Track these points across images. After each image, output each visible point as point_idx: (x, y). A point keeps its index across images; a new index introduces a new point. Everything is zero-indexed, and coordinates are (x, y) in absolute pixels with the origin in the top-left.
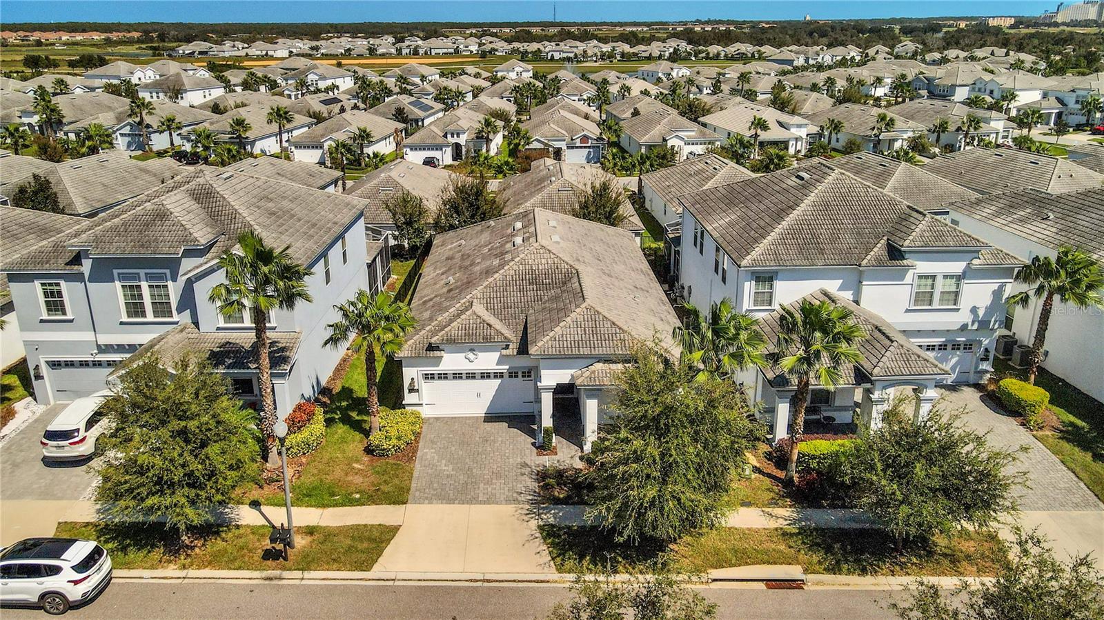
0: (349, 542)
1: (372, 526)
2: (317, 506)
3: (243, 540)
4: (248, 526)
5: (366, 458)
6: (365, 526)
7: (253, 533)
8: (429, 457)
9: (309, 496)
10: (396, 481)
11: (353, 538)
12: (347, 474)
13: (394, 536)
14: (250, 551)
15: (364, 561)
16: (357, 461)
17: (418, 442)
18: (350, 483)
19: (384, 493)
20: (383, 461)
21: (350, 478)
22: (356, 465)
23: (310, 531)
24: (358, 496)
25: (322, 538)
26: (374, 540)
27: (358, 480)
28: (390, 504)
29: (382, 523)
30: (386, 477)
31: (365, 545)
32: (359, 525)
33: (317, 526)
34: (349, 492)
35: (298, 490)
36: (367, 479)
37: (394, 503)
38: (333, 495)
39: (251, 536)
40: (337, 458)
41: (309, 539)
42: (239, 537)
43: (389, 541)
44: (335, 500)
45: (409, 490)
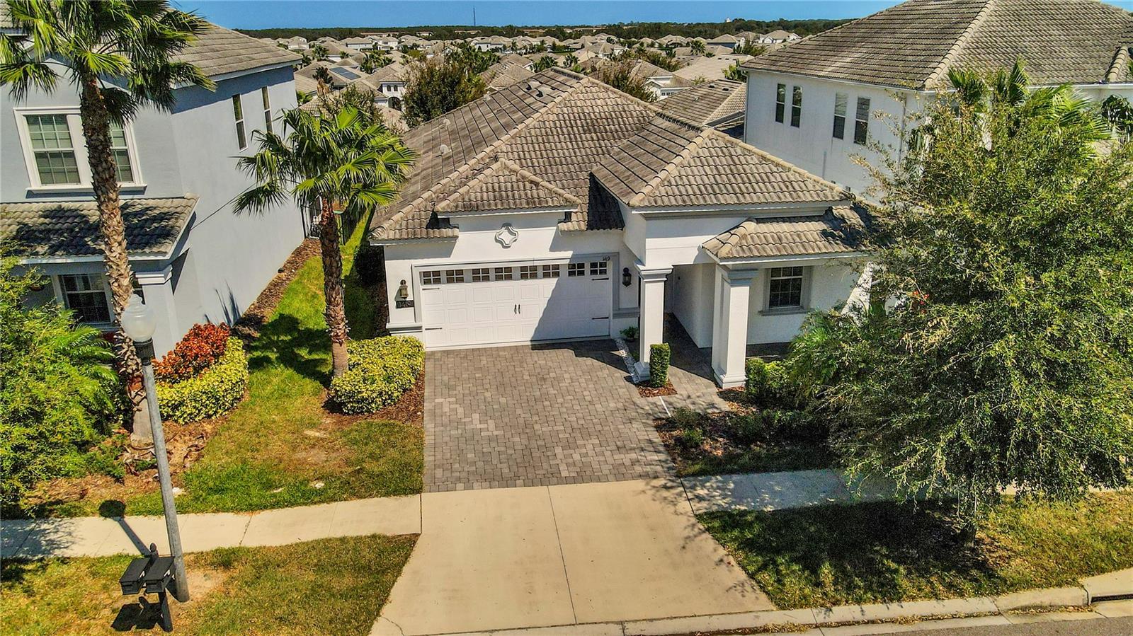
0: (310, 576)
1: (358, 540)
2: (237, 509)
3: (69, 590)
4: (84, 560)
5: (329, 421)
6: (343, 540)
7: (94, 574)
8: (446, 409)
9: (220, 491)
10: (393, 453)
11: (319, 568)
12: (294, 449)
13: (407, 557)
14: (84, 614)
15: (350, 616)
16: (312, 426)
17: (420, 388)
18: (303, 462)
19: (371, 475)
20: (362, 422)
21: (301, 455)
22: (311, 433)
23: (224, 560)
24: (320, 485)
25: (249, 572)
26: (367, 569)
27: (316, 456)
28: (387, 495)
29: (379, 532)
30: (371, 447)
31: (347, 581)
32: (328, 540)
33: (240, 549)
34: (301, 478)
35: (196, 482)
36: (334, 455)
37: (396, 492)
38: (269, 485)
39: (89, 581)
40: (274, 422)
41: (221, 576)
42: (60, 584)
43: (398, 569)
44: (275, 496)
45: (421, 466)
